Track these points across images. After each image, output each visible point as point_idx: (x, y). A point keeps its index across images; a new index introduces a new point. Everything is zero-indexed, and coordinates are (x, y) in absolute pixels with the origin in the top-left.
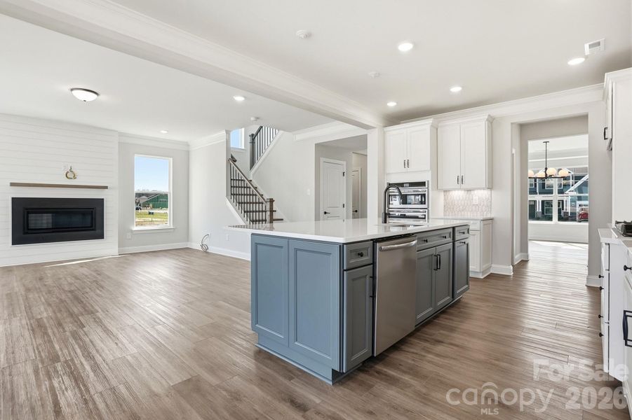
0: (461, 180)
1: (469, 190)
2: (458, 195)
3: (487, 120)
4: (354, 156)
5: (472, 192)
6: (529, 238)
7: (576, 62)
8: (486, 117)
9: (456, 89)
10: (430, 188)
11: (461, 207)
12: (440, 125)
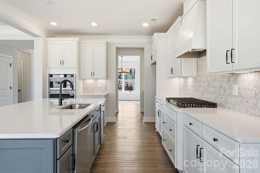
0: (93, 74)
1: (96, 80)
2: (90, 82)
3: (106, 44)
4: (19, 53)
5: (98, 81)
6: (119, 100)
7: (146, 25)
8: (106, 42)
9: (94, 24)
10: (77, 78)
11: (92, 88)
12: (82, 42)
